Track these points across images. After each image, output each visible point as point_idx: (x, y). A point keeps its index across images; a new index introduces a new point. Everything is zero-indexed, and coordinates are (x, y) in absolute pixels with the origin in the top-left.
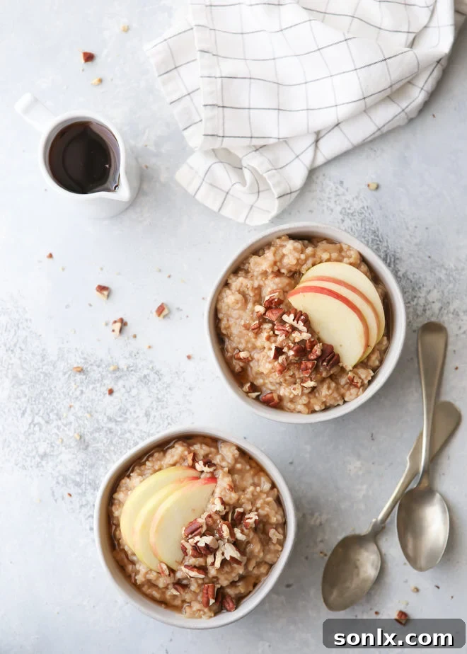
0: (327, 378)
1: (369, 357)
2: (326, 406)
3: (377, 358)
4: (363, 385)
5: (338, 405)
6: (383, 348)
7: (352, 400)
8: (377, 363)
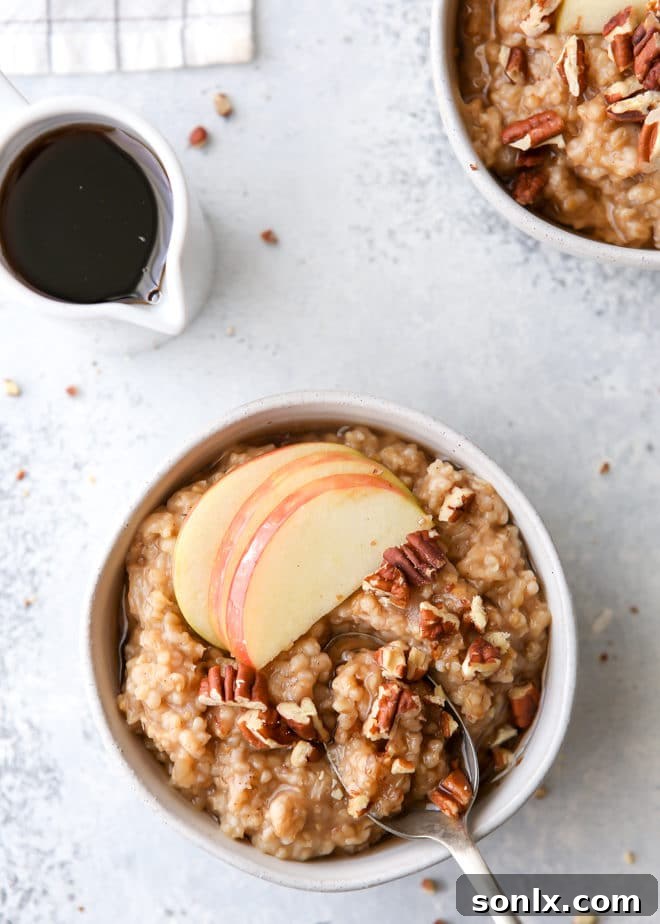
0: (457, 569)
1: (399, 472)
2: (525, 568)
3: (398, 453)
4: (464, 483)
5: (521, 537)
6: (373, 438)
7: (505, 505)
8: (410, 452)
